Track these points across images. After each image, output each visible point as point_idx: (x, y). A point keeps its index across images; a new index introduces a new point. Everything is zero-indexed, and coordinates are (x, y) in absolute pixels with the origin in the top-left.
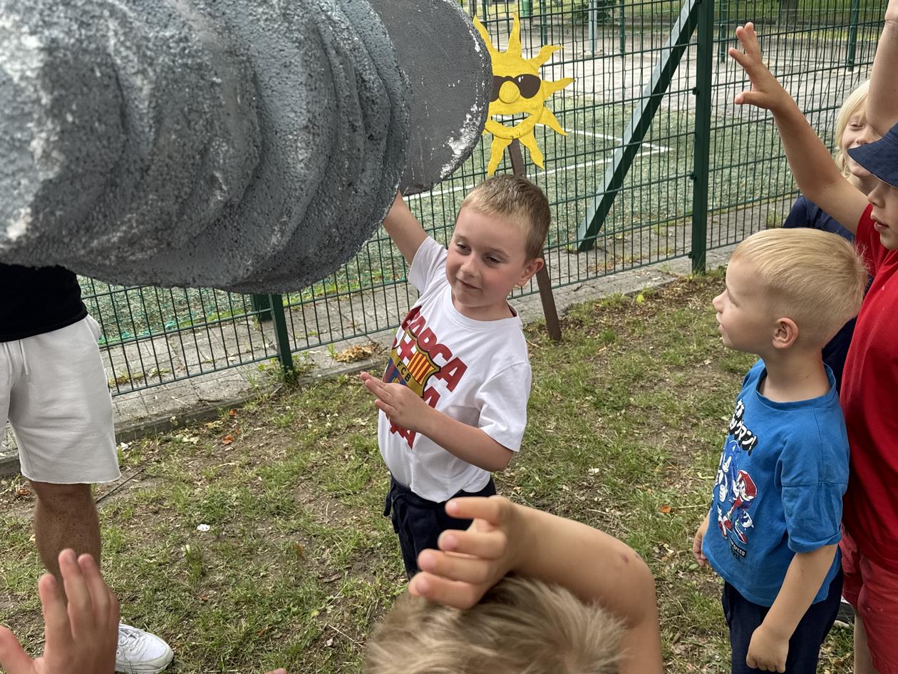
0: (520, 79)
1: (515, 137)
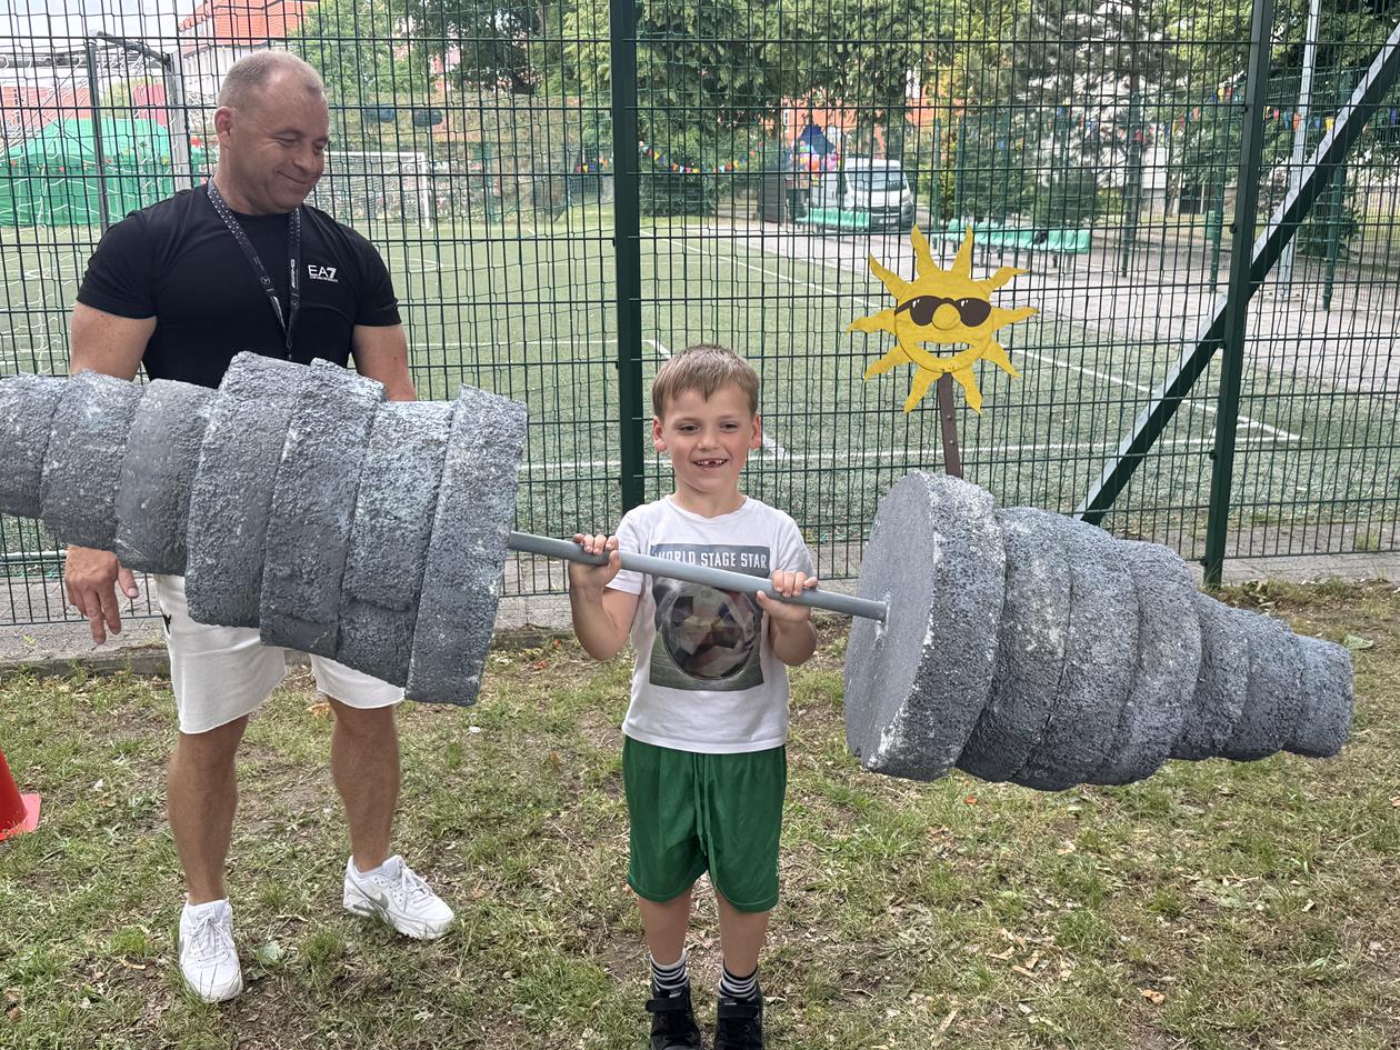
0: (963, 303)
1: (947, 370)
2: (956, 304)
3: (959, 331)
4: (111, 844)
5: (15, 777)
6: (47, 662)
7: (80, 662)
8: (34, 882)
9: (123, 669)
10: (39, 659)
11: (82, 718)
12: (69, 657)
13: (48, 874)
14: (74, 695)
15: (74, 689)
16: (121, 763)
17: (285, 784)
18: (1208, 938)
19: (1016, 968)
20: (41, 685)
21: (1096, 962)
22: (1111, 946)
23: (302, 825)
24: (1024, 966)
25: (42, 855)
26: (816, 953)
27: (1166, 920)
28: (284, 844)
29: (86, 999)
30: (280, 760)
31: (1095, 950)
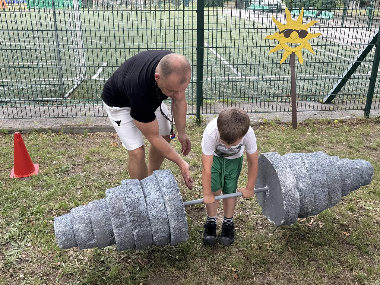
1: (293, 52)
2: (298, 31)
3: (298, 40)
4: (58, 178)
5: (32, 160)
6: (40, 129)
7: (49, 129)
8: (37, 188)
9: (61, 131)
10: (38, 128)
11: (50, 144)
12: (47, 127)
13: (41, 186)
14: (48, 138)
15: (48, 136)
16: (60, 157)
17: (104, 164)
18: (363, 218)
19: (307, 224)
20: (39, 135)
21: (330, 223)
22: (335, 219)
23: (109, 175)
24: (309, 223)
25: (39, 181)
26: (249, 217)
27: (350, 212)
28: (104, 180)
29: (51, 220)
30: (103, 158)
31: (330, 220)
